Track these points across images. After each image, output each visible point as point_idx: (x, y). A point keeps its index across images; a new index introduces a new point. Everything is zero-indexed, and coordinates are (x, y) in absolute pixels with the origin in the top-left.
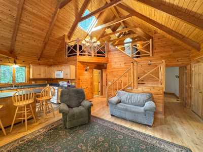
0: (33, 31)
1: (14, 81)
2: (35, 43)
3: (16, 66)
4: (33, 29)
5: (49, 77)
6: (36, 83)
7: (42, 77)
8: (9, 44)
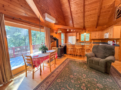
0: (91, 14)
1: (85, 40)
2: (93, 19)
3: (85, 34)
4: (91, 12)
5: (101, 38)
6: (94, 41)
7: (97, 38)
8: (82, 25)
